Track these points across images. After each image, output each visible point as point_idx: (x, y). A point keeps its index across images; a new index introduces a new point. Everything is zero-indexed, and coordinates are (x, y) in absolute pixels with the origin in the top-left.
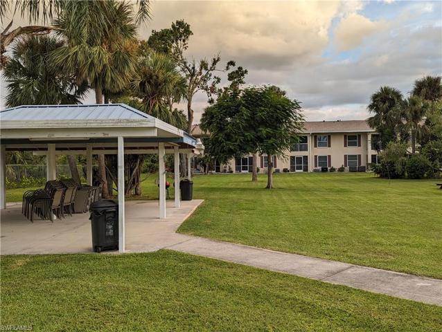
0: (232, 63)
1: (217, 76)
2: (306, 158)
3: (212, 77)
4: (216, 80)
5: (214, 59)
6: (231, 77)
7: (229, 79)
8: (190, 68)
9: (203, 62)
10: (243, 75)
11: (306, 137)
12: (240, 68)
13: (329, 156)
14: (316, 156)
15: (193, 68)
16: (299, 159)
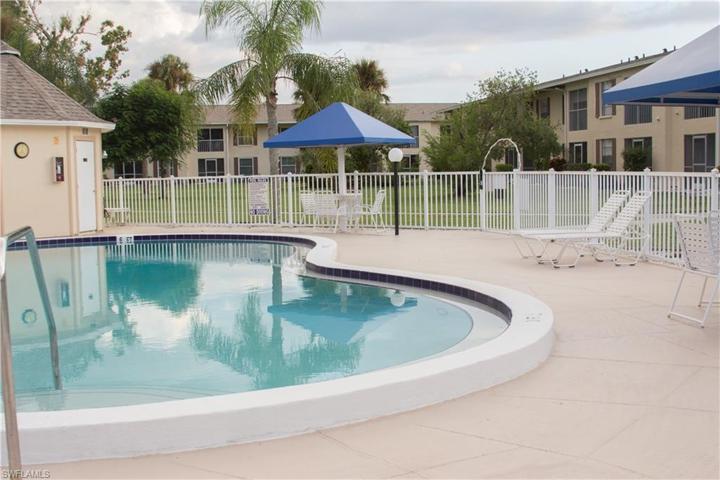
0: (109, 23)
1: (85, 40)
2: (221, 161)
3: (78, 42)
4: (85, 46)
5: (83, 18)
6: (106, 40)
7: (103, 43)
8: (49, 33)
9: (63, 19)
10: (124, 37)
11: (221, 130)
12: (120, 28)
13: (256, 159)
14: (236, 159)
15: (54, 33)
16: (211, 164)
